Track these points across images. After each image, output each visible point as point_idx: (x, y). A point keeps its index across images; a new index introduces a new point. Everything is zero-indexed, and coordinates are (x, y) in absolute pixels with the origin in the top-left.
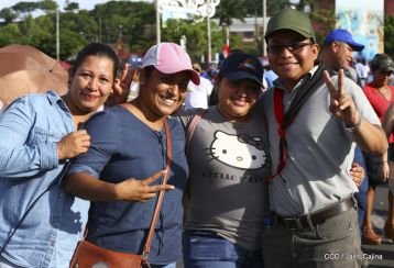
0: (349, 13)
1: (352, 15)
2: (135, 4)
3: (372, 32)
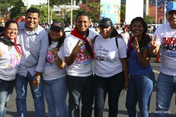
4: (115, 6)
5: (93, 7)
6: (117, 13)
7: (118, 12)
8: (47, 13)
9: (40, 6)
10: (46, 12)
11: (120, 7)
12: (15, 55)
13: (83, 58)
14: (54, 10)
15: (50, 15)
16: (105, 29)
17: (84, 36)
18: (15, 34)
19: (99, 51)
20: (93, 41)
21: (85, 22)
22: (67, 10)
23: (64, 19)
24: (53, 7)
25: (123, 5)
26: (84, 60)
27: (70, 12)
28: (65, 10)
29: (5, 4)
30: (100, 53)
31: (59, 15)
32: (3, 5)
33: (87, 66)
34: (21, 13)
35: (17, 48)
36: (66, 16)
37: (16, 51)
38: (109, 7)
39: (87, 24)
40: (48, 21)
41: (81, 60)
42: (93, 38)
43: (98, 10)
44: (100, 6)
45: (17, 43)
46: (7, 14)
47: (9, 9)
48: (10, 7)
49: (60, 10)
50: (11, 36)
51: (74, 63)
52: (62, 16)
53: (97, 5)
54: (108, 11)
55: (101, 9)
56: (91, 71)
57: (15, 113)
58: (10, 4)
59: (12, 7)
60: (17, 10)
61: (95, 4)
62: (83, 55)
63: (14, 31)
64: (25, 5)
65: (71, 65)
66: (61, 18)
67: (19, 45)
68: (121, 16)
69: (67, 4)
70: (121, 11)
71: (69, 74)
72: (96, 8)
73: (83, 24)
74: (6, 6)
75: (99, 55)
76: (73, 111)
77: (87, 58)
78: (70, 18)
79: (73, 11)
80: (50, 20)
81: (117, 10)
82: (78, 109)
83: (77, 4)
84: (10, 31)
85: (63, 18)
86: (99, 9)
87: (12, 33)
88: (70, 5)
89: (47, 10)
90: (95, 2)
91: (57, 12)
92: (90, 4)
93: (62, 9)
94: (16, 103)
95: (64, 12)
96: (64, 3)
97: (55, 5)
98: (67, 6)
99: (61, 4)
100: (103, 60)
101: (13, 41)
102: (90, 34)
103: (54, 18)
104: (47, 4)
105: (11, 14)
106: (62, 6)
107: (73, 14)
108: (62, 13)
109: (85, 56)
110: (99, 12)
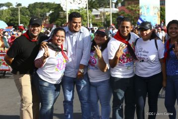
0: (145, 6)
1: (147, 7)
2: (46, 4)
3: (155, 14)
4: (154, 8)
5: (132, 10)
6: (157, 15)
7: (158, 13)
8: (87, 17)
9: (79, 10)
10: (85, 16)
11: (159, 9)
12: (61, 60)
13: (126, 60)
14: (93, 14)
15: (90, 19)
16: (145, 32)
17: (127, 40)
18: (62, 41)
19: (140, 53)
20: (135, 44)
21: (127, 27)
22: (106, 14)
23: (104, 23)
24: (92, 11)
25: (162, 7)
26: (127, 62)
27: (109, 15)
28: (104, 14)
29: (43, 10)
30: (141, 55)
31: (99, 18)
32: (42, 11)
33: (129, 68)
34: (60, 18)
35: (63, 54)
36: (106, 20)
37: (63, 56)
38: (148, 8)
39: (129, 29)
40: (87, 25)
41: (124, 62)
42: (134, 41)
43: (137, 12)
44: (139, 8)
45: (64, 49)
46: (46, 19)
47: (48, 14)
48: (49, 12)
49: (99, 14)
50: (58, 42)
51: (117, 66)
52: (101, 19)
53: (137, 7)
54: (147, 13)
55: (140, 11)
56: (133, 72)
57: (63, 114)
58: (48, 10)
59: (51, 12)
60: (56, 14)
61: (134, 7)
62: (125, 58)
63: (61, 38)
64: (64, 9)
65: (115, 68)
66: (101, 21)
67: (65, 51)
68: (161, 18)
69: (106, 8)
70: (161, 13)
71: (113, 76)
72: (135, 10)
73: (126, 29)
74: (44, 11)
75: (139, 56)
76: (117, 111)
77: (130, 60)
78: (109, 21)
79: (113, 14)
80: (90, 24)
81: (157, 12)
82: (122, 109)
83: (116, 7)
84: (57, 38)
85: (103, 21)
86: (139, 11)
87: (59, 39)
88: (109, 8)
89: (86, 14)
90: (135, 4)
91: (97, 16)
92: (129, 7)
93: (101, 12)
94: (64, 105)
95: (104, 15)
96: (102, 6)
97: (94, 8)
98: (106, 10)
99: (100, 7)
100: (143, 61)
101: (60, 47)
102: (132, 38)
103: (93, 21)
104: (86, 8)
105: (51, 19)
106: (101, 10)
107: (113, 17)
108: (101, 17)
109: (127, 58)
110: (139, 14)
